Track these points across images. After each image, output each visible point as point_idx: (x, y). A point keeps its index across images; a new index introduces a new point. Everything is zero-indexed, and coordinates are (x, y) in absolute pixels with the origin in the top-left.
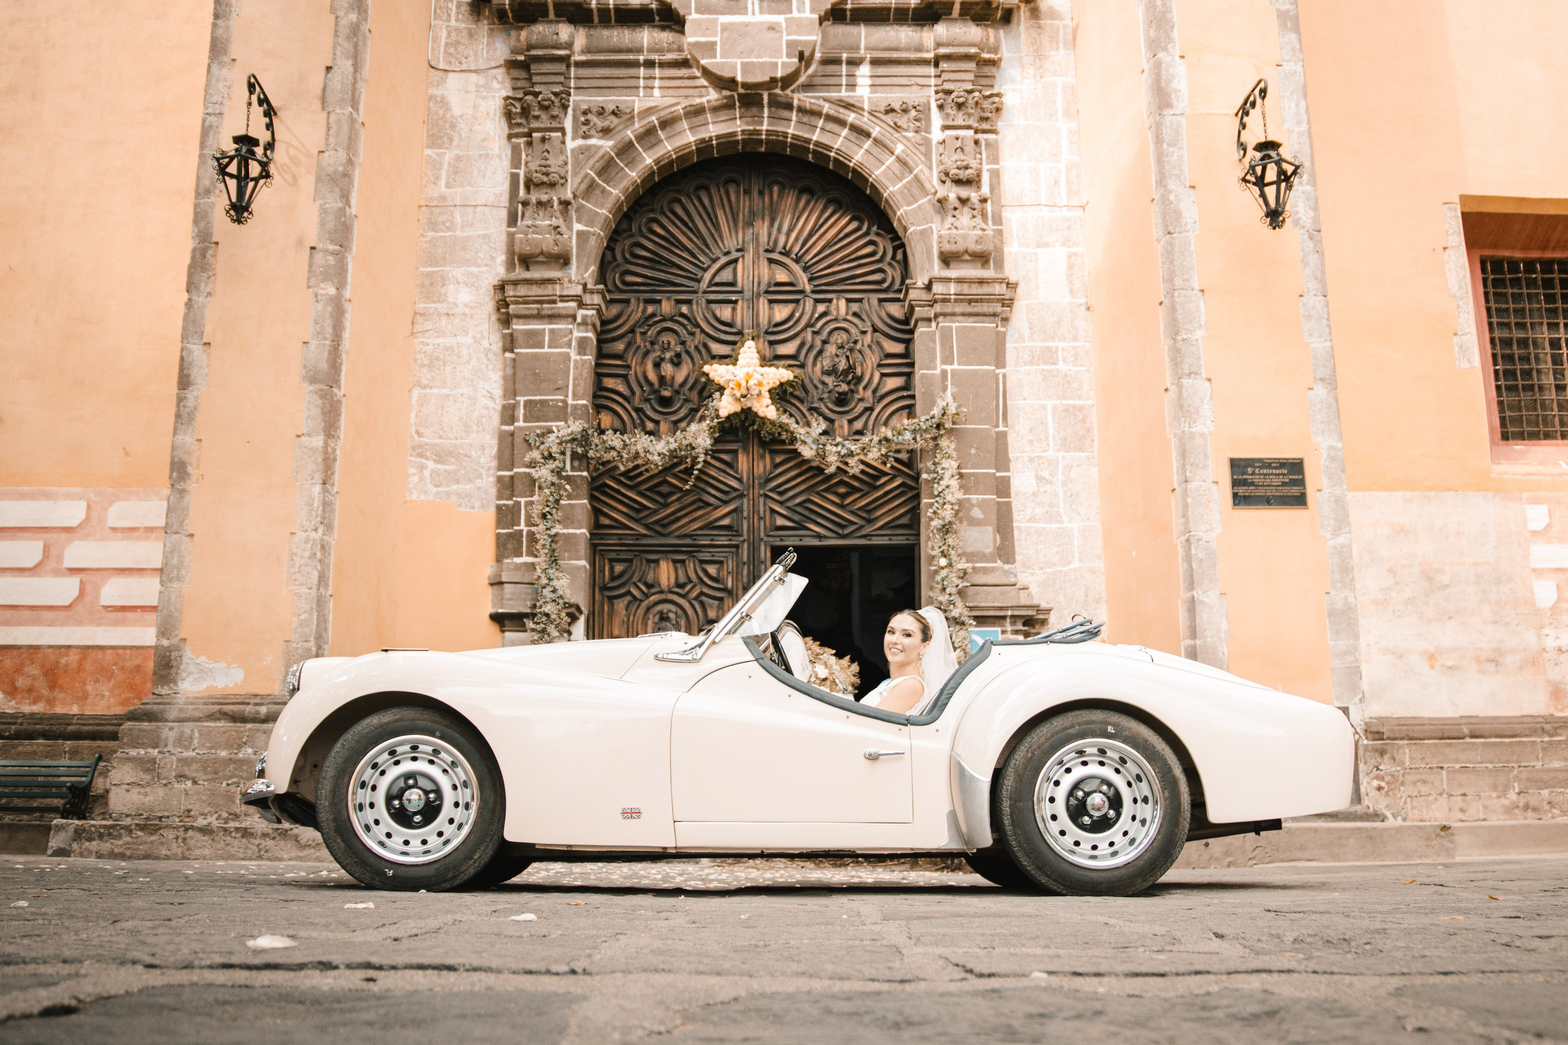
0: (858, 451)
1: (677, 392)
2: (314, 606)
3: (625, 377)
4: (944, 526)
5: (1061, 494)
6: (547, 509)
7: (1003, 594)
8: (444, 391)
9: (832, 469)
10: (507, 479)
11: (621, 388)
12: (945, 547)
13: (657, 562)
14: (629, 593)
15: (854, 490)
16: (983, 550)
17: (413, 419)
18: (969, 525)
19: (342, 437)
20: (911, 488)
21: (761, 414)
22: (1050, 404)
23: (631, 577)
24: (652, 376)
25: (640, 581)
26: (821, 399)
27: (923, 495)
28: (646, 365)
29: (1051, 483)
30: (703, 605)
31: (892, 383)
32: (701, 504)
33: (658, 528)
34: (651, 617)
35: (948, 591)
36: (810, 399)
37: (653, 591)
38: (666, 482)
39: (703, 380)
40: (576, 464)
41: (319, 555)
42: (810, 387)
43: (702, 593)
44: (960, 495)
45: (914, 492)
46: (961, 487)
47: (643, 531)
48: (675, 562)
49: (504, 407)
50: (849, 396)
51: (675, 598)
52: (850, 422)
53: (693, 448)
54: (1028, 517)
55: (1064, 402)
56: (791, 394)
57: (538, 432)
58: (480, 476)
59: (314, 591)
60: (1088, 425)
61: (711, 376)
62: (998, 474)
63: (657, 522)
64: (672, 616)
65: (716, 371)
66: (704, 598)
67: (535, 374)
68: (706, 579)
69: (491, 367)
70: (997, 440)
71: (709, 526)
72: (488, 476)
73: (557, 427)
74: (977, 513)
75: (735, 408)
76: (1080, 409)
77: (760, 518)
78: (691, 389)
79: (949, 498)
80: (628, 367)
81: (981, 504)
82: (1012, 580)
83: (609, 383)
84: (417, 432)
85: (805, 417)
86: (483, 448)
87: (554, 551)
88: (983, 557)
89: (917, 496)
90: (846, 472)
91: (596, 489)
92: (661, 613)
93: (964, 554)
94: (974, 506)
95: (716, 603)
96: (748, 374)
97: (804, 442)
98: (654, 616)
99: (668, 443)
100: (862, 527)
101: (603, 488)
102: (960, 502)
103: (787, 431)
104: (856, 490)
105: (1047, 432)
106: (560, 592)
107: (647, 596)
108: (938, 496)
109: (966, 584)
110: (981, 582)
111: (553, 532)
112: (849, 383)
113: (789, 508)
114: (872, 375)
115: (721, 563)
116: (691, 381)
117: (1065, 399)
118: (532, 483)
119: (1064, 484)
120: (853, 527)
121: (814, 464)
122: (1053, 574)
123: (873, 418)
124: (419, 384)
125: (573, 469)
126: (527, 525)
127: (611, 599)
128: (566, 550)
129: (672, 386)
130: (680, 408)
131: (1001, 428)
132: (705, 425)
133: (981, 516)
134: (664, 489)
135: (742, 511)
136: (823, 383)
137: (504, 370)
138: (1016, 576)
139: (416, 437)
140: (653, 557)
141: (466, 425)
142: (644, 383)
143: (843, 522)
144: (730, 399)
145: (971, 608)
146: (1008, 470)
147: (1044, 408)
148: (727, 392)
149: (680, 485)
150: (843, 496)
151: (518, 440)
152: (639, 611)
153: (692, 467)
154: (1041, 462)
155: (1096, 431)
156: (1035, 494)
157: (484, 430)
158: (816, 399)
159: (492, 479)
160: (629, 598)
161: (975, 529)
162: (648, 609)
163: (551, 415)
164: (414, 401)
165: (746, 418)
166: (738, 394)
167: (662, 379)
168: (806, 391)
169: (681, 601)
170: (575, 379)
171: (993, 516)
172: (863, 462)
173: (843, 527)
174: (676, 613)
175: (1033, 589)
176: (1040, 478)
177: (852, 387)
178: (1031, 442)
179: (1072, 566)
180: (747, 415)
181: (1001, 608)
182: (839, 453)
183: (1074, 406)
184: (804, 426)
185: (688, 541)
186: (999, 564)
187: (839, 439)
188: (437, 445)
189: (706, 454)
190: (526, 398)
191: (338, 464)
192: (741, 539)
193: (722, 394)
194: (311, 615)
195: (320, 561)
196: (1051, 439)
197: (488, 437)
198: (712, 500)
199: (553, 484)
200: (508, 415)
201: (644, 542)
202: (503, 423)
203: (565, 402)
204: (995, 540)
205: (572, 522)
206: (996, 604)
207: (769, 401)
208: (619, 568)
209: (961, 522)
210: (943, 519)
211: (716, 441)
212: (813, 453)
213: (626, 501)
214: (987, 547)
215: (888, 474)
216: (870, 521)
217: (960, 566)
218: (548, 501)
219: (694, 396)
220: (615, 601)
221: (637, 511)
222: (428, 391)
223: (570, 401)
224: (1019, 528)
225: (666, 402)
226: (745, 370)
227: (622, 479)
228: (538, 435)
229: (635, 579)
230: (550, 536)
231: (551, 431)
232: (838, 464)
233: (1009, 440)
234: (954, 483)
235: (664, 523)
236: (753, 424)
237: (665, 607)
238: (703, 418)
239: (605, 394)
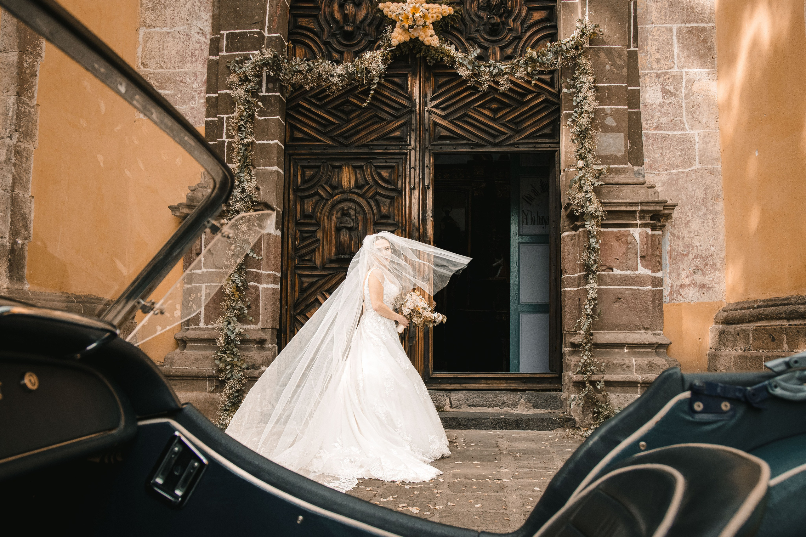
0: (508, 70)
1: (358, 28)
2: (9, 206)
3: (316, 17)
4: (581, 132)
5: (684, 105)
6: (241, 123)
7: (634, 192)
8: (165, 29)
9: (485, 87)
10: (214, 100)
11: (312, 26)
12: (583, 151)
13: (340, 168)
14: (317, 193)
15: (504, 105)
16: (615, 153)
17: (139, 54)
18: (603, 132)
19: (43, 54)
20: (554, 104)
21: (426, 43)
22: (675, 27)
23: (319, 180)
24: (337, 15)
25: (326, 183)
26: (477, 31)
27: (563, 107)
28: (333, 7)
29: (675, 95)
30: (377, 203)
31: (537, 16)
32: (377, 120)
33: (341, 140)
34: (335, 213)
35: (584, 189)
36: (468, 30)
37: (337, 191)
38: (348, 102)
39: (378, 15)
40: (271, 86)
41: (13, 159)
42: (467, 20)
43: (377, 193)
44: (595, 105)
45: (555, 107)
46: (597, 98)
47: (330, 143)
48: (355, 167)
49: (212, 40)
50: (501, 27)
51: (355, 197)
52: (502, 49)
53: (370, 72)
54: (655, 125)
55: (687, 25)
56: (452, 26)
57: (237, 59)
58: (193, 98)
59: (8, 193)
60: (709, 44)
61: (385, 11)
62: (629, 88)
63: (341, 135)
64: (352, 212)
65: (389, 7)
66: (378, 197)
67: (236, 11)
68: (380, 182)
69: (202, 8)
70: (629, 57)
71: (384, 137)
72: (199, 98)
73: (253, 55)
74: (610, 121)
75: (405, 38)
76: (703, 30)
77: (425, 130)
78: (369, 25)
79: (586, 107)
80: (319, 9)
81: (614, 114)
82: (641, 180)
83: (303, 22)
84: (143, 64)
85: (463, 45)
86: (196, 75)
87: (246, 158)
88: (616, 160)
89: (558, 111)
90: (497, 90)
91: (292, 109)
92: (342, 209)
93: (599, 157)
94: (608, 115)
95: (389, 201)
96: (414, 7)
97: (462, 65)
98: (337, 213)
99: (347, 67)
100: (510, 137)
101: (297, 108)
102: (596, 111)
103: (447, 56)
104: (506, 106)
105: (673, 51)
106: (248, 192)
107: (332, 196)
108: (577, 106)
109: (600, 183)
110: (614, 182)
111: (246, 141)
112: (500, 16)
113: (451, 122)
114: (520, 9)
115: (393, 168)
116: (370, 18)
117: (689, 22)
118: (231, 103)
119: (687, 96)
120: (504, 137)
121: (470, 84)
122: (677, 174)
123: (521, 45)
124: (144, 24)
125: (268, 90)
126: (227, 138)
127: (303, 198)
128: (261, 158)
129: (354, 22)
130: (360, 41)
131: (632, 48)
132: (378, 53)
133: (614, 124)
134: (347, 107)
135: (411, 124)
136: (480, 17)
137: (213, 11)
138: (644, 176)
139: (142, 67)
140: (337, 164)
141: (183, 57)
142: (331, 22)
143: (496, 133)
144: (400, 31)
145: (605, 204)
146: (639, 85)
147: (670, 30)
148: (398, 25)
149: (360, 104)
150: (495, 111)
151: (222, 67)
152: (325, 208)
153: (369, 89)
154: (666, 77)
155: (716, 49)
156: (661, 106)
157: (197, 60)
158: (473, 30)
159: (203, 101)
160: (317, 198)
161: (609, 135)
162: (333, 207)
163: (249, 45)
164: (141, 38)
165: (414, 47)
166: (407, 26)
167: (345, 17)
168: (465, 25)
169: (360, 200)
170: (270, 16)
171: (625, 124)
172: (512, 82)
173: (494, 137)
174: (355, 210)
175: (659, 188)
176: (665, 92)
177: (504, 19)
178: (658, 60)
179: (693, 168)
180: (415, 43)
181: (632, 204)
182: (491, 72)
183: (697, 28)
184: (462, 52)
185: (366, 150)
186: (629, 165)
187: (491, 62)
188: (159, 74)
189: (380, 77)
190: (228, 32)
191: (37, 79)
192: (410, 147)
193: (394, 27)
194: (6, 214)
195: (15, 165)
196: (676, 58)
197: (200, 66)
198: (385, 116)
199: (248, 102)
200: (215, 47)
201: (330, 151)
202: (211, 54)
203: (260, 34)
204: (626, 145)
205: (267, 134)
206: (628, 200)
207: (433, 32)
208: (309, 173)
209: (597, 129)
210: (581, 126)
211: (389, 67)
212: (468, 73)
213: (316, 118)
214: (620, 151)
215: (533, 92)
216: (518, 132)
217: (596, 167)
218: (242, 116)
219: (373, 31)
220: (306, 201)
221: (324, 126)
222: (152, 30)
223: (266, 34)
224: (647, 135)
225: (348, 36)
226: (412, 5)
227: (313, 100)
228: (237, 62)
229: (322, 182)
230: (243, 144)
231: (247, 58)
232: (491, 83)
233: (639, 59)
234: (591, 95)
235: (346, 136)
236: (420, 52)
237: (345, 205)
238: (378, 48)
239: (300, 31)
